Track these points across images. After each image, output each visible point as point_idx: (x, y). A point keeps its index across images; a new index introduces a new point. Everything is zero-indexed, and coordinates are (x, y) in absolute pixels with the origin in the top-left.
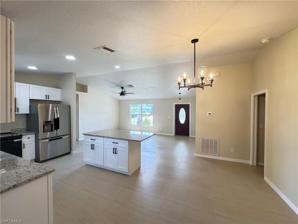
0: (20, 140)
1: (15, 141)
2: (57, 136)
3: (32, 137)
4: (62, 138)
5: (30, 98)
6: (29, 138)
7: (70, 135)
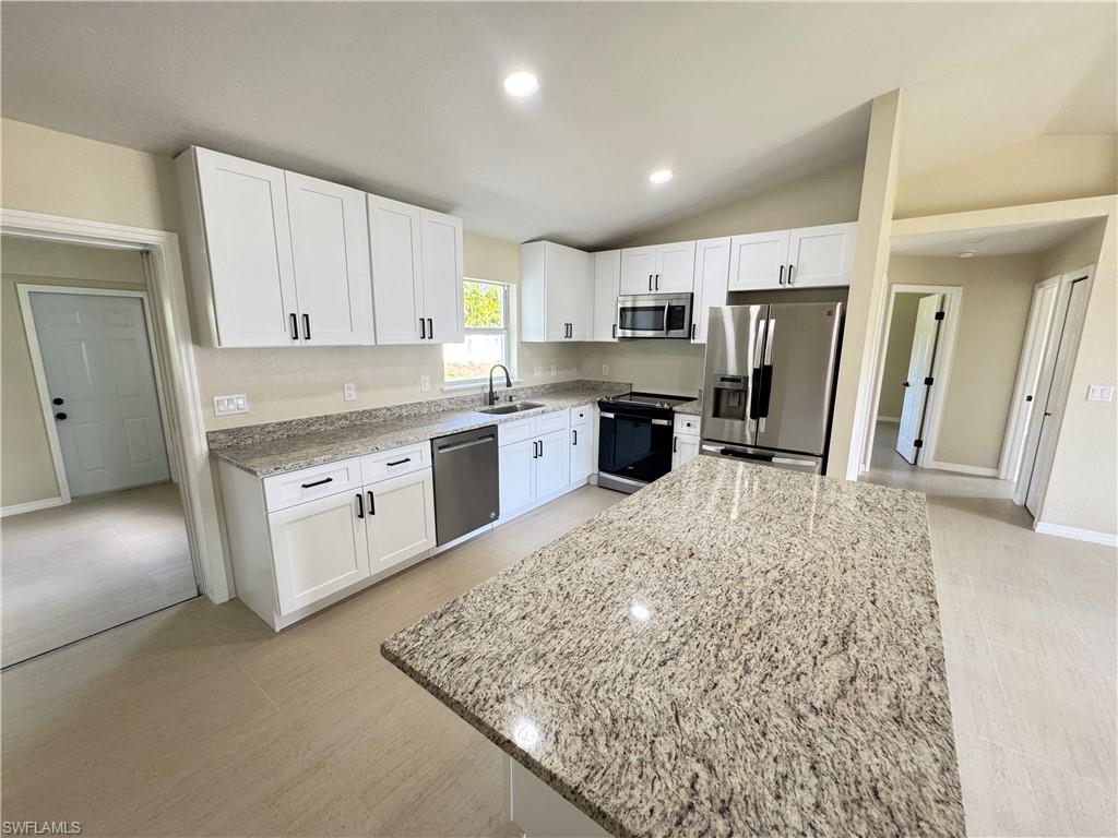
0: (665, 422)
1: (656, 422)
2: (756, 447)
3: (695, 423)
4: (769, 459)
5: (731, 289)
6: (689, 425)
7: (820, 459)
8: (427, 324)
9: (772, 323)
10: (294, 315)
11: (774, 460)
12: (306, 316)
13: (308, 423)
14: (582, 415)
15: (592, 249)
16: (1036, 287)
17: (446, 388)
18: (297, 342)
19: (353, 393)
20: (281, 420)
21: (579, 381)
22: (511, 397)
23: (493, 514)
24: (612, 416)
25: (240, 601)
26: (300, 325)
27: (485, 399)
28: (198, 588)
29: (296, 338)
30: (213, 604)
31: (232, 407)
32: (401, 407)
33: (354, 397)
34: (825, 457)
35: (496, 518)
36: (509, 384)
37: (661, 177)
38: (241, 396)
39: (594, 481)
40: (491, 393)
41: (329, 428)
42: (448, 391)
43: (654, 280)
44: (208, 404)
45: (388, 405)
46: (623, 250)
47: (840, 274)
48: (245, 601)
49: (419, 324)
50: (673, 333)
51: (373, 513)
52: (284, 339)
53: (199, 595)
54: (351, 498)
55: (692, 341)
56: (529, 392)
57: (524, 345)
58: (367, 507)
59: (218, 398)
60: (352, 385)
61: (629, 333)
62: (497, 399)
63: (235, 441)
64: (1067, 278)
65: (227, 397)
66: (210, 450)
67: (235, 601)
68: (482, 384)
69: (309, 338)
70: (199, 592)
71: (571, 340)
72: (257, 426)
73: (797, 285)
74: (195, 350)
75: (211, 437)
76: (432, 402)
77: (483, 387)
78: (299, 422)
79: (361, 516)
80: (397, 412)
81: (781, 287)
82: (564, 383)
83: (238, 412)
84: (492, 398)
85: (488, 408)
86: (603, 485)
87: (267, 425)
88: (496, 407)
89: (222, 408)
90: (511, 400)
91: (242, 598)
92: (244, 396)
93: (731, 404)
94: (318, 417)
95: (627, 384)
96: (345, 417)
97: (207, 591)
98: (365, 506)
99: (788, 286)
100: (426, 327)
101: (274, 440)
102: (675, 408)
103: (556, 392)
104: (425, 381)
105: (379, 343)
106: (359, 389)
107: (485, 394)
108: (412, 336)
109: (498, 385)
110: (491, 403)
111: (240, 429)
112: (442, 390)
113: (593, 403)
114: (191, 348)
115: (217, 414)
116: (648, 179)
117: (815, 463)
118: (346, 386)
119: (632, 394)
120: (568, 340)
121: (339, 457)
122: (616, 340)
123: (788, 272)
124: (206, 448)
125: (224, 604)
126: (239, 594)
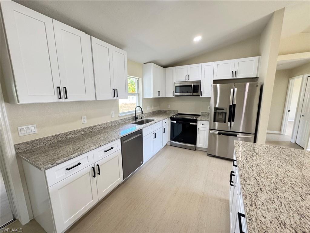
0: (194, 124)
1: (191, 123)
2: (230, 131)
3: (206, 124)
4: (236, 136)
5: (214, 79)
6: (203, 124)
7: (254, 135)
8: (116, 91)
9: (236, 89)
10: (59, 88)
11: (238, 136)
12: (65, 88)
13: (66, 134)
14: (166, 122)
15: (165, 67)
16: (290, 79)
17: (120, 116)
18: (61, 100)
19: (86, 120)
20: (54, 135)
21: (159, 110)
22: (141, 117)
23: (142, 162)
24: (175, 122)
25: (36, 221)
26: (62, 92)
27: (133, 119)
28: (14, 216)
29: (60, 98)
30: (21, 224)
31: (28, 131)
32: (104, 124)
33: (86, 121)
34: (256, 134)
35: (143, 163)
36: (142, 113)
37: (198, 39)
38: (33, 125)
39: (169, 144)
40: (135, 116)
41: (76, 135)
42: (121, 117)
43: (187, 77)
44: (15, 131)
45: (100, 124)
46: (176, 67)
47: (253, 73)
48: (38, 221)
49: (113, 92)
50: (195, 94)
51: (99, 174)
52: (54, 98)
53: (15, 220)
54: (90, 169)
55: (201, 96)
56: (146, 115)
57: (144, 99)
58: (97, 172)
59: (21, 128)
60: (85, 117)
61: (178, 94)
62: (138, 118)
63: (31, 147)
64: (306, 76)
65: (26, 127)
66: (17, 153)
67: (33, 221)
68: (132, 113)
69: (66, 98)
70: (14, 218)
71: (160, 97)
72: (42, 139)
73: (238, 77)
74: (6, 106)
75: (17, 147)
76: (116, 121)
77: (132, 114)
78: (62, 135)
79: (94, 176)
80: (103, 126)
81: (232, 78)
82: (156, 111)
83: (31, 133)
84: (136, 118)
85: (135, 122)
86: (172, 145)
87: (47, 138)
88: (137, 121)
89: (23, 132)
90: (141, 118)
91: (36, 220)
92: (35, 125)
93: (219, 117)
94: (71, 132)
95: (177, 111)
96: (83, 130)
97: (18, 218)
98: (96, 171)
99: (234, 78)
100: (115, 93)
101: (51, 144)
102: (198, 119)
103: (153, 114)
104: (113, 113)
105: (97, 100)
106: (88, 119)
107: (133, 117)
108: (110, 96)
109: (138, 113)
110: (135, 120)
111: (33, 141)
112: (119, 116)
113: (168, 118)
114: (4, 104)
115: (20, 135)
116: (193, 40)
117: (251, 137)
118: (82, 117)
119: (179, 114)
120: (159, 97)
121: (84, 152)
122: (174, 97)
123: (235, 73)
124: (14, 152)
125: (27, 224)
126: (35, 217)
